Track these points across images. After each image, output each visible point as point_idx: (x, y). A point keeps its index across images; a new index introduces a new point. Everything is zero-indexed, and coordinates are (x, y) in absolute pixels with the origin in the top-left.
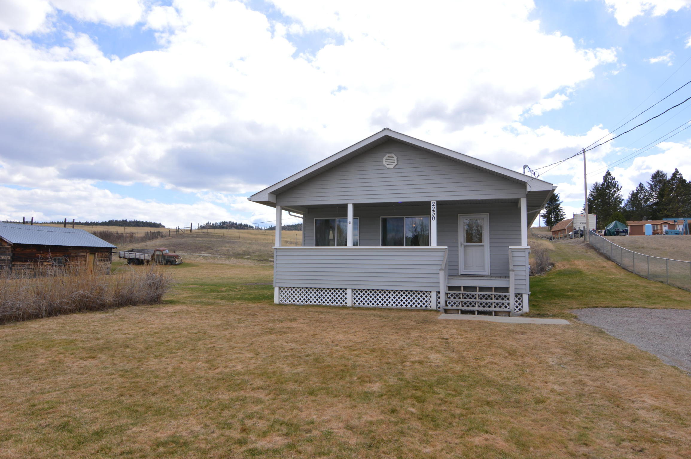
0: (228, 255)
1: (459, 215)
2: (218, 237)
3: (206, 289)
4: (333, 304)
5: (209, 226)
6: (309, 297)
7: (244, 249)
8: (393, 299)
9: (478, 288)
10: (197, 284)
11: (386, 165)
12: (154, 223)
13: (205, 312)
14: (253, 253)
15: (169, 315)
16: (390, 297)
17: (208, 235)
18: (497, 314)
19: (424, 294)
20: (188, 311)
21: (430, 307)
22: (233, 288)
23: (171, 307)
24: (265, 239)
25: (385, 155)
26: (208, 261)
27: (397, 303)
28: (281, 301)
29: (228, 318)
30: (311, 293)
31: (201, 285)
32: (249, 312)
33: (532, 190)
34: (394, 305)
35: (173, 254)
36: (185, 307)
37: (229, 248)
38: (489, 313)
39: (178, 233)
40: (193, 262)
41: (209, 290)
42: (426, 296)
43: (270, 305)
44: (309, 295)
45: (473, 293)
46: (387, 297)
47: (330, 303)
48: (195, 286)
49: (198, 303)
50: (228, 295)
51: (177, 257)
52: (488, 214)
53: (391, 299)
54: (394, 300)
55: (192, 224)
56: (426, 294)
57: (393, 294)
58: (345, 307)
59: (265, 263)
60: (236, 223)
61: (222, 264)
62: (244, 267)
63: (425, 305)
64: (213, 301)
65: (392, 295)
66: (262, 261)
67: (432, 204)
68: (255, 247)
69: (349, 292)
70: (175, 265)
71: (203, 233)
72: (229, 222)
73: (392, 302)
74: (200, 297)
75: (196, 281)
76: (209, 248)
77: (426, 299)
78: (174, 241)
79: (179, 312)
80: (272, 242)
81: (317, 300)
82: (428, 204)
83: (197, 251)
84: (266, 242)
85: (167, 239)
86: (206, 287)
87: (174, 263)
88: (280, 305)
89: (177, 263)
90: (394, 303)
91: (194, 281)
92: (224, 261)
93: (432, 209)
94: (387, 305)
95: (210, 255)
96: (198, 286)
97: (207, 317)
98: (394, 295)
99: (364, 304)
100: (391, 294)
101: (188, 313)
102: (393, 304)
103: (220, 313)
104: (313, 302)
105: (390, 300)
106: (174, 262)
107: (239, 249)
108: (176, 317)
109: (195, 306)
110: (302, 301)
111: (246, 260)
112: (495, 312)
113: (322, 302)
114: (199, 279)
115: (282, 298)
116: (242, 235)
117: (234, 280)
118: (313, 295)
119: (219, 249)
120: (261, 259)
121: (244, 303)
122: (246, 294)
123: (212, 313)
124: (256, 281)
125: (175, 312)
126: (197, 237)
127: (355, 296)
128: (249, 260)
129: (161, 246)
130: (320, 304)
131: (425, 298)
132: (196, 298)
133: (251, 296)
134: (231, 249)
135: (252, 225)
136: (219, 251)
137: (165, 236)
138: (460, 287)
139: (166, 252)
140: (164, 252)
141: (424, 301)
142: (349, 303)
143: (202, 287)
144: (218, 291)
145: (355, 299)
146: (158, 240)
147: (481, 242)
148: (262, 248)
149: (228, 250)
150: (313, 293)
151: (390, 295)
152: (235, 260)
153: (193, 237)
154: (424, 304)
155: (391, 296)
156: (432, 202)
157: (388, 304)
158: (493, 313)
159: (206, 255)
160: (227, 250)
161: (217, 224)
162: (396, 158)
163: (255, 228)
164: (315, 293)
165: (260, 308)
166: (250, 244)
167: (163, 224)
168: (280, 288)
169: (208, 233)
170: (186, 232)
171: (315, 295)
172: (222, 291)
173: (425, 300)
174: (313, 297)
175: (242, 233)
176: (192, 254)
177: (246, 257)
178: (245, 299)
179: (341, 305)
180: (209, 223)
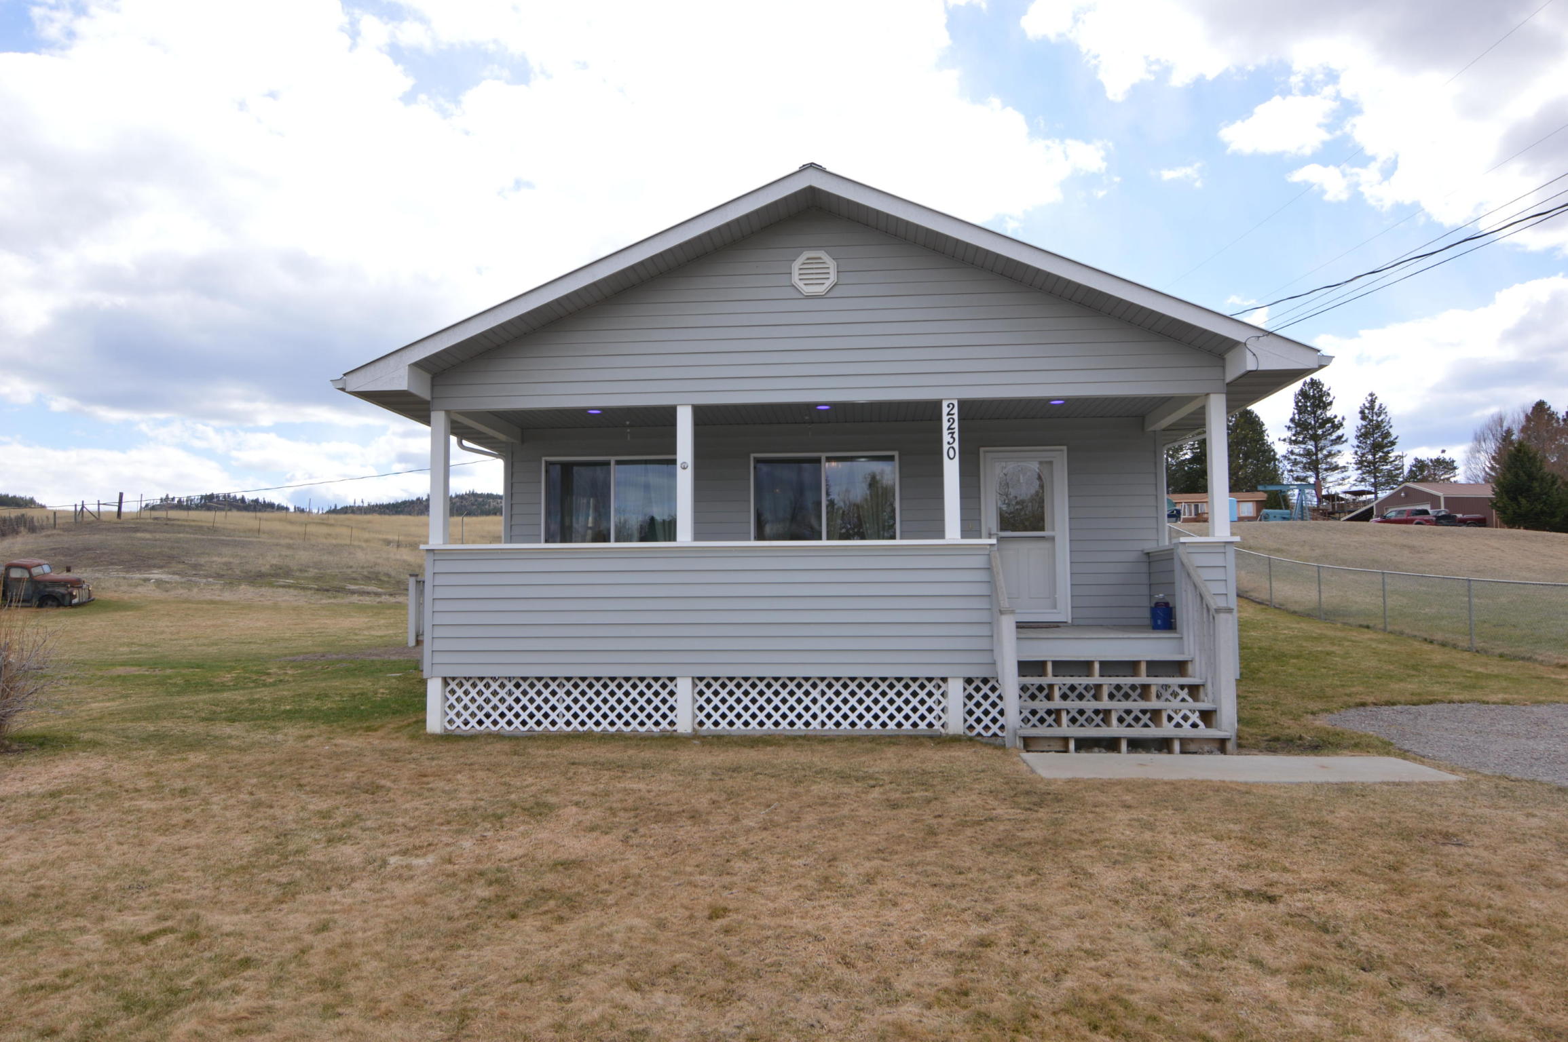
0: (229, 578)
1: (982, 449)
2: (199, 529)
3: (169, 677)
4: (629, 729)
5: (167, 504)
6: (546, 708)
7: (274, 562)
8: (826, 705)
9: (1097, 666)
10: (139, 664)
11: (800, 285)
12: (15, 497)
13: (179, 784)
14: (301, 571)
15: (24, 808)
16: (814, 701)
17: (169, 524)
18: (1188, 746)
19: (922, 687)
20: (107, 782)
21: (943, 726)
22: (257, 672)
23: (38, 769)
24: (330, 535)
25: (798, 256)
26: (173, 593)
27: (838, 717)
28: (451, 722)
29: (277, 812)
30: (554, 693)
31: (154, 664)
32: (350, 776)
33: (1261, 368)
34: (830, 724)
35: (64, 575)
36: (95, 764)
37: (231, 560)
38: (1164, 745)
39: (81, 521)
40: (126, 597)
41: (180, 681)
42: (930, 694)
43: (413, 737)
44: (546, 701)
45: (1085, 681)
46: (807, 701)
47: (620, 724)
48: (135, 670)
49: (147, 739)
50: (252, 702)
51: (77, 583)
52: (1065, 448)
53: (819, 705)
54: (830, 709)
55: (121, 495)
56: (930, 687)
57: (826, 690)
58: (672, 739)
59: (335, 597)
60: (243, 500)
61: (212, 602)
62: (276, 608)
63: (926, 721)
64: (200, 728)
65: (823, 693)
66: (328, 590)
67: (945, 410)
68: (304, 556)
69: (684, 688)
70: (71, 605)
71: (156, 519)
72: (224, 497)
73: (822, 716)
74: (151, 714)
75: (135, 653)
76: (171, 558)
77: (930, 702)
78: (68, 540)
79: (70, 790)
80: (348, 542)
81: (576, 716)
82: (933, 409)
83: (138, 568)
84: (334, 542)
85: (49, 536)
86: (168, 672)
87: (67, 602)
88: (448, 738)
89: (75, 601)
90: (830, 716)
91: (131, 652)
92: (217, 592)
93: (945, 425)
94: (807, 724)
95: (177, 578)
96: (143, 671)
97: (187, 809)
98: (830, 693)
99: (731, 724)
100: (818, 689)
101: (111, 792)
102: (826, 720)
103: (237, 786)
104: (561, 723)
105: (815, 709)
106: (68, 598)
107: (260, 561)
108: (56, 820)
109: (135, 754)
110: (524, 723)
111: (281, 590)
112: (1183, 741)
113: (590, 724)
114: (146, 645)
115: (452, 714)
116: (265, 526)
117: (253, 646)
118: (561, 700)
119: (202, 560)
120: (325, 586)
121: (316, 731)
122: (307, 695)
123: (206, 791)
124: (321, 649)
125: (53, 795)
126: (136, 530)
127: (701, 701)
128: (292, 591)
129: (29, 553)
130: (586, 728)
131: (926, 698)
132: (138, 719)
133: (329, 705)
134: (236, 561)
135: (284, 504)
136: (201, 565)
137: (42, 528)
138: (1043, 664)
139: (44, 570)
140: (35, 571)
141: (922, 710)
142: (684, 723)
143: (157, 672)
144: (211, 687)
145: (701, 708)
146: (19, 539)
147: (1042, 529)
148: (325, 558)
149: (228, 564)
150: (561, 693)
151: (815, 693)
152: (251, 589)
153: (124, 530)
154: (922, 718)
155: (818, 697)
156: (945, 404)
157: (811, 720)
158: (1177, 746)
159: (164, 577)
160: (225, 564)
161: (192, 500)
162: (832, 265)
163: (292, 509)
164: (568, 693)
165: (382, 753)
166: (289, 547)
167: (39, 500)
168: (446, 682)
169: (169, 519)
170: (102, 518)
171: (569, 701)
172: (224, 687)
173: (926, 706)
174: (561, 708)
175: (266, 520)
176: (122, 574)
177: (282, 581)
178: (314, 716)
179: (655, 729)
180: (171, 496)
